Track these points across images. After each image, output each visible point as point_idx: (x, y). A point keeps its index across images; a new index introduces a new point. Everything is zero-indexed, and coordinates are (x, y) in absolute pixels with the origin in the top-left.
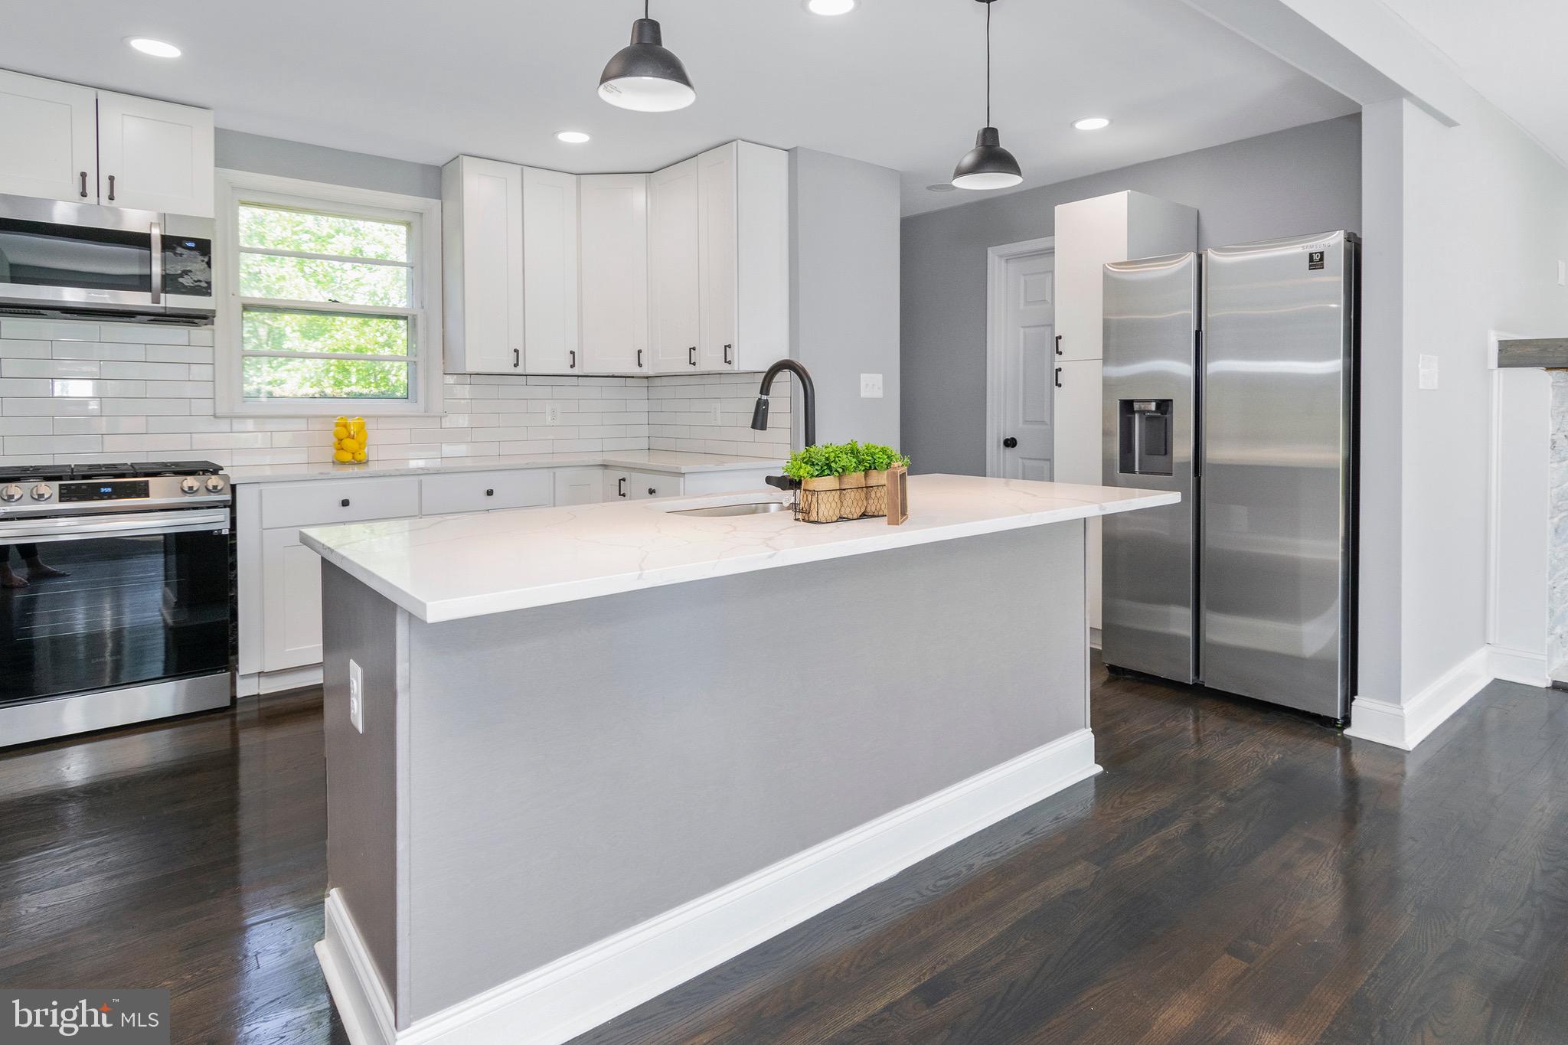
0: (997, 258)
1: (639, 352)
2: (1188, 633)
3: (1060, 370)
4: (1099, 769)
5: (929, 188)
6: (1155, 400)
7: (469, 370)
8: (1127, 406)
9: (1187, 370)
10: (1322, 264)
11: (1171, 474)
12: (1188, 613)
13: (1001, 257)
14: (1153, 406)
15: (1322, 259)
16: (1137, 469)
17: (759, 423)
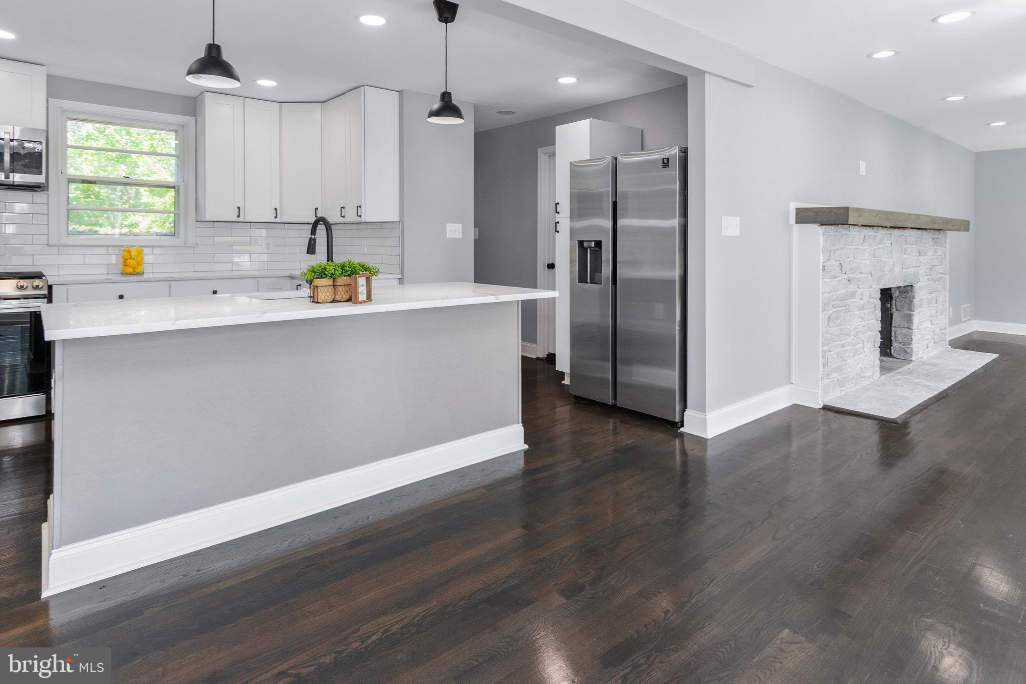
0: (543, 155)
1: (316, 209)
2: (610, 376)
3: (558, 223)
4: (526, 447)
5: (499, 112)
6: (594, 241)
7: (207, 219)
8: (581, 243)
9: (609, 224)
10: (668, 165)
11: (601, 284)
12: (610, 365)
13: (545, 154)
14: (593, 244)
15: (668, 162)
16: (589, 281)
17: (311, 250)
